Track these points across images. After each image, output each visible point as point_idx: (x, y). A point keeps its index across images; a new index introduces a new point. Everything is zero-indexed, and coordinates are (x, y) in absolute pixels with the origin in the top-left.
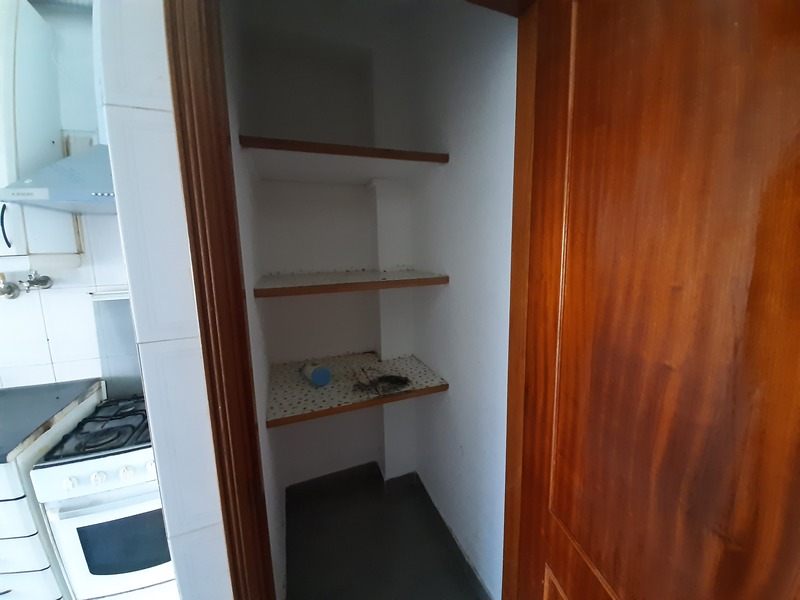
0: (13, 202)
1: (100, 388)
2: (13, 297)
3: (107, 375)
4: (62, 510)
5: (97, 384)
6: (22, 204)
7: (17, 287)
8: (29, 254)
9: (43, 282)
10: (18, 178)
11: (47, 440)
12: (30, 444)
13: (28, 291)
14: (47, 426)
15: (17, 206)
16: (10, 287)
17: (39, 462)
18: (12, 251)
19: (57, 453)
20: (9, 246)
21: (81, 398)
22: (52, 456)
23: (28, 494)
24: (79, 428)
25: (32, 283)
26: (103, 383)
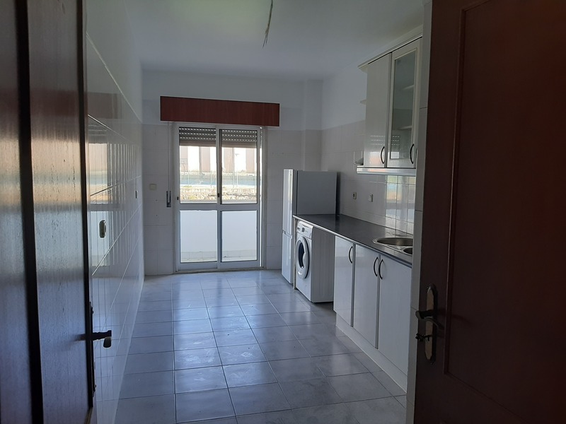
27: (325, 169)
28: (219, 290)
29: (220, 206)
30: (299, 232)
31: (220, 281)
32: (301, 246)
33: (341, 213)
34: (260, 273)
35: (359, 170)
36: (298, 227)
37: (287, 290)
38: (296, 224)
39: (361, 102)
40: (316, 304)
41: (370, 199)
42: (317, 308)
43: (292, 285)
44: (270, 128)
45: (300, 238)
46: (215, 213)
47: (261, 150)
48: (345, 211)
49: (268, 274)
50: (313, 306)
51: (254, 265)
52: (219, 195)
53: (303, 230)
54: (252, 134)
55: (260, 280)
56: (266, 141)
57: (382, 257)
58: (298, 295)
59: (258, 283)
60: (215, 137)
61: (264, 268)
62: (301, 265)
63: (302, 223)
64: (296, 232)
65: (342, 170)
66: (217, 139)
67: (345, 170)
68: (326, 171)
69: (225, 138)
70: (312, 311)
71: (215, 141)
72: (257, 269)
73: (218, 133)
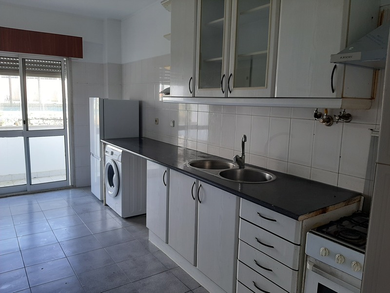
0: (340, 63)
1: (360, 201)
2: (329, 125)
3: (366, 194)
4: (315, 266)
5: (359, 197)
6: (345, 64)
7: (332, 119)
8: (342, 98)
9: (346, 117)
10: (346, 46)
11: (321, 219)
12: (312, 217)
13: (337, 122)
14: (324, 210)
15: (342, 65)
16: (328, 118)
17: (313, 229)
18: (334, 95)
19: (325, 230)
20: (333, 92)
21: (348, 202)
22: (321, 230)
23: (302, 245)
24: (340, 221)
25: (340, 117)
26: (363, 198)
27: (127, 97)
28: (31, 213)
29: (27, 133)
30: (108, 155)
31: (30, 204)
32: (110, 168)
33: (143, 136)
34: (70, 192)
35: (166, 99)
36: (106, 150)
37: (98, 207)
38: (104, 148)
39: (164, 36)
40: (127, 219)
41: (172, 125)
42: (128, 223)
43: (102, 201)
44: (74, 59)
45: (109, 160)
46: (21, 139)
47: (66, 79)
48: (147, 134)
49: (78, 192)
50: (124, 221)
51: (64, 185)
52: (25, 121)
53: (112, 153)
54: (56, 65)
55: (71, 200)
56: (71, 71)
57: (200, 183)
58: (108, 211)
59: (68, 202)
60: (18, 66)
61: (73, 187)
62: (111, 184)
63: (110, 147)
64: (105, 155)
65: (143, 99)
66: (21, 68)
67: (147, 98)
68: (128, 99)
69: (29, 67)
70: (124, 227)
71: (18, 70)
72: (67, 188)
73: (21, 62)
